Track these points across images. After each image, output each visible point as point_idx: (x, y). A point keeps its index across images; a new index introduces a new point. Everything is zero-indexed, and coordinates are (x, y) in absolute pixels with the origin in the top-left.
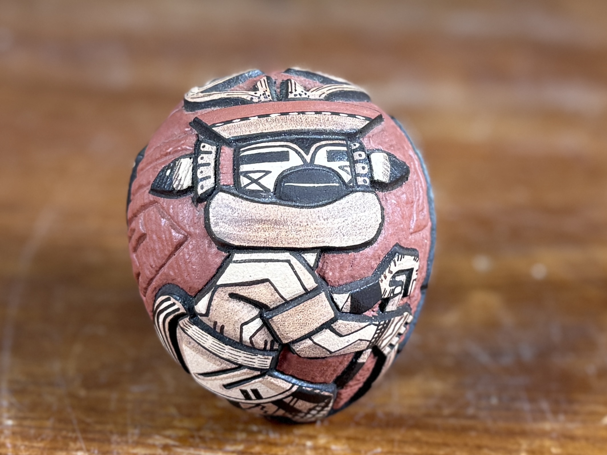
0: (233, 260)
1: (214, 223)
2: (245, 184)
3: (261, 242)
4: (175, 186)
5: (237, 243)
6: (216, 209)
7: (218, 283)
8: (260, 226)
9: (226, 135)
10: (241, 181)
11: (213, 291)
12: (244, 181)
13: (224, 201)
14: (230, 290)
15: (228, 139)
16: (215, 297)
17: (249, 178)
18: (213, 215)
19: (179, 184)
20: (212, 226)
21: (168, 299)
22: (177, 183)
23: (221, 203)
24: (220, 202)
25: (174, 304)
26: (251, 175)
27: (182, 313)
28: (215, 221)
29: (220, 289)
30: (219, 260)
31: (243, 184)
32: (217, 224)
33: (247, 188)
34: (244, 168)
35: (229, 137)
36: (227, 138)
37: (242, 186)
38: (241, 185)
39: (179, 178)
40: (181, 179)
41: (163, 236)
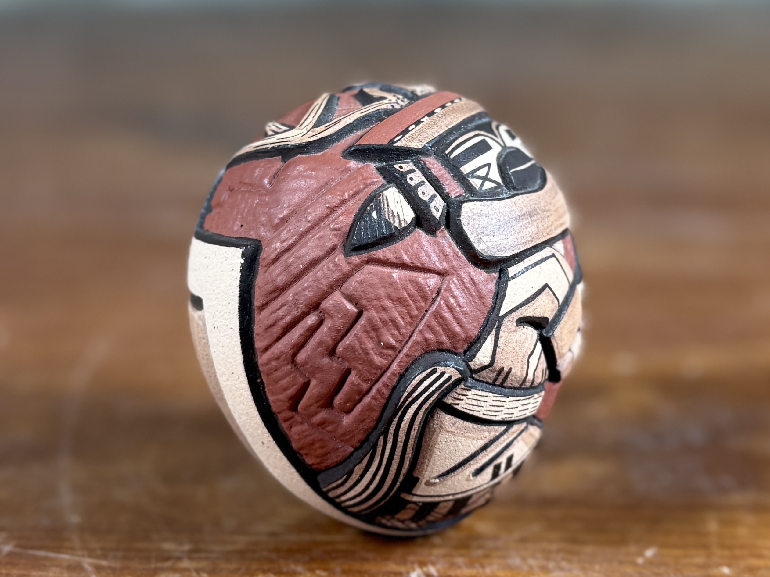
0: (510, 276)
1: (476, 241)
2: (479, 186)
3: (529, 241)
4: (397, 224)
5: (509, 254)
6: (471, 223)
7: (502, 313)
8: (521, 224)
9: (416, 145)
10: (473, 184)
11: (497, 327)
12: (476, 183)
13: (475, 211)
14: (516, 315)
15: (423, 147)
16: (501, 333)
17: (479, 177)
18: (470, 233)
19: (400, 222)
20: (476, 245)
21: (434, 372)
22: (397, 221)
23: (472, 214)
24: (470, 214)
25: (443, 374)
26: (478, 173)
27: (456, 380)
28: (477, 237)
29: (506, 320)
30: (492, 286)
31: (477, 186)
32: (480, 240)
33: (484, 188)
34: (466, 169)
35: (423, 145)
36: (420, 147)
37: (477, 188)
38: (475, 188)
39: (395, 214)
40: (398, 215)
41: (405, 294)
